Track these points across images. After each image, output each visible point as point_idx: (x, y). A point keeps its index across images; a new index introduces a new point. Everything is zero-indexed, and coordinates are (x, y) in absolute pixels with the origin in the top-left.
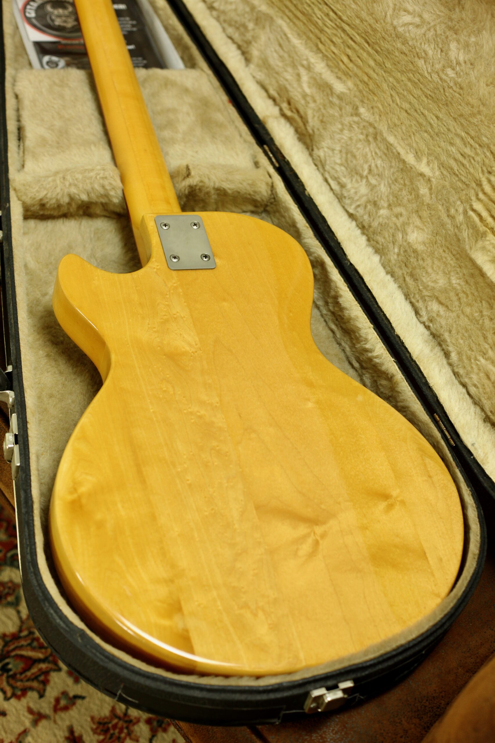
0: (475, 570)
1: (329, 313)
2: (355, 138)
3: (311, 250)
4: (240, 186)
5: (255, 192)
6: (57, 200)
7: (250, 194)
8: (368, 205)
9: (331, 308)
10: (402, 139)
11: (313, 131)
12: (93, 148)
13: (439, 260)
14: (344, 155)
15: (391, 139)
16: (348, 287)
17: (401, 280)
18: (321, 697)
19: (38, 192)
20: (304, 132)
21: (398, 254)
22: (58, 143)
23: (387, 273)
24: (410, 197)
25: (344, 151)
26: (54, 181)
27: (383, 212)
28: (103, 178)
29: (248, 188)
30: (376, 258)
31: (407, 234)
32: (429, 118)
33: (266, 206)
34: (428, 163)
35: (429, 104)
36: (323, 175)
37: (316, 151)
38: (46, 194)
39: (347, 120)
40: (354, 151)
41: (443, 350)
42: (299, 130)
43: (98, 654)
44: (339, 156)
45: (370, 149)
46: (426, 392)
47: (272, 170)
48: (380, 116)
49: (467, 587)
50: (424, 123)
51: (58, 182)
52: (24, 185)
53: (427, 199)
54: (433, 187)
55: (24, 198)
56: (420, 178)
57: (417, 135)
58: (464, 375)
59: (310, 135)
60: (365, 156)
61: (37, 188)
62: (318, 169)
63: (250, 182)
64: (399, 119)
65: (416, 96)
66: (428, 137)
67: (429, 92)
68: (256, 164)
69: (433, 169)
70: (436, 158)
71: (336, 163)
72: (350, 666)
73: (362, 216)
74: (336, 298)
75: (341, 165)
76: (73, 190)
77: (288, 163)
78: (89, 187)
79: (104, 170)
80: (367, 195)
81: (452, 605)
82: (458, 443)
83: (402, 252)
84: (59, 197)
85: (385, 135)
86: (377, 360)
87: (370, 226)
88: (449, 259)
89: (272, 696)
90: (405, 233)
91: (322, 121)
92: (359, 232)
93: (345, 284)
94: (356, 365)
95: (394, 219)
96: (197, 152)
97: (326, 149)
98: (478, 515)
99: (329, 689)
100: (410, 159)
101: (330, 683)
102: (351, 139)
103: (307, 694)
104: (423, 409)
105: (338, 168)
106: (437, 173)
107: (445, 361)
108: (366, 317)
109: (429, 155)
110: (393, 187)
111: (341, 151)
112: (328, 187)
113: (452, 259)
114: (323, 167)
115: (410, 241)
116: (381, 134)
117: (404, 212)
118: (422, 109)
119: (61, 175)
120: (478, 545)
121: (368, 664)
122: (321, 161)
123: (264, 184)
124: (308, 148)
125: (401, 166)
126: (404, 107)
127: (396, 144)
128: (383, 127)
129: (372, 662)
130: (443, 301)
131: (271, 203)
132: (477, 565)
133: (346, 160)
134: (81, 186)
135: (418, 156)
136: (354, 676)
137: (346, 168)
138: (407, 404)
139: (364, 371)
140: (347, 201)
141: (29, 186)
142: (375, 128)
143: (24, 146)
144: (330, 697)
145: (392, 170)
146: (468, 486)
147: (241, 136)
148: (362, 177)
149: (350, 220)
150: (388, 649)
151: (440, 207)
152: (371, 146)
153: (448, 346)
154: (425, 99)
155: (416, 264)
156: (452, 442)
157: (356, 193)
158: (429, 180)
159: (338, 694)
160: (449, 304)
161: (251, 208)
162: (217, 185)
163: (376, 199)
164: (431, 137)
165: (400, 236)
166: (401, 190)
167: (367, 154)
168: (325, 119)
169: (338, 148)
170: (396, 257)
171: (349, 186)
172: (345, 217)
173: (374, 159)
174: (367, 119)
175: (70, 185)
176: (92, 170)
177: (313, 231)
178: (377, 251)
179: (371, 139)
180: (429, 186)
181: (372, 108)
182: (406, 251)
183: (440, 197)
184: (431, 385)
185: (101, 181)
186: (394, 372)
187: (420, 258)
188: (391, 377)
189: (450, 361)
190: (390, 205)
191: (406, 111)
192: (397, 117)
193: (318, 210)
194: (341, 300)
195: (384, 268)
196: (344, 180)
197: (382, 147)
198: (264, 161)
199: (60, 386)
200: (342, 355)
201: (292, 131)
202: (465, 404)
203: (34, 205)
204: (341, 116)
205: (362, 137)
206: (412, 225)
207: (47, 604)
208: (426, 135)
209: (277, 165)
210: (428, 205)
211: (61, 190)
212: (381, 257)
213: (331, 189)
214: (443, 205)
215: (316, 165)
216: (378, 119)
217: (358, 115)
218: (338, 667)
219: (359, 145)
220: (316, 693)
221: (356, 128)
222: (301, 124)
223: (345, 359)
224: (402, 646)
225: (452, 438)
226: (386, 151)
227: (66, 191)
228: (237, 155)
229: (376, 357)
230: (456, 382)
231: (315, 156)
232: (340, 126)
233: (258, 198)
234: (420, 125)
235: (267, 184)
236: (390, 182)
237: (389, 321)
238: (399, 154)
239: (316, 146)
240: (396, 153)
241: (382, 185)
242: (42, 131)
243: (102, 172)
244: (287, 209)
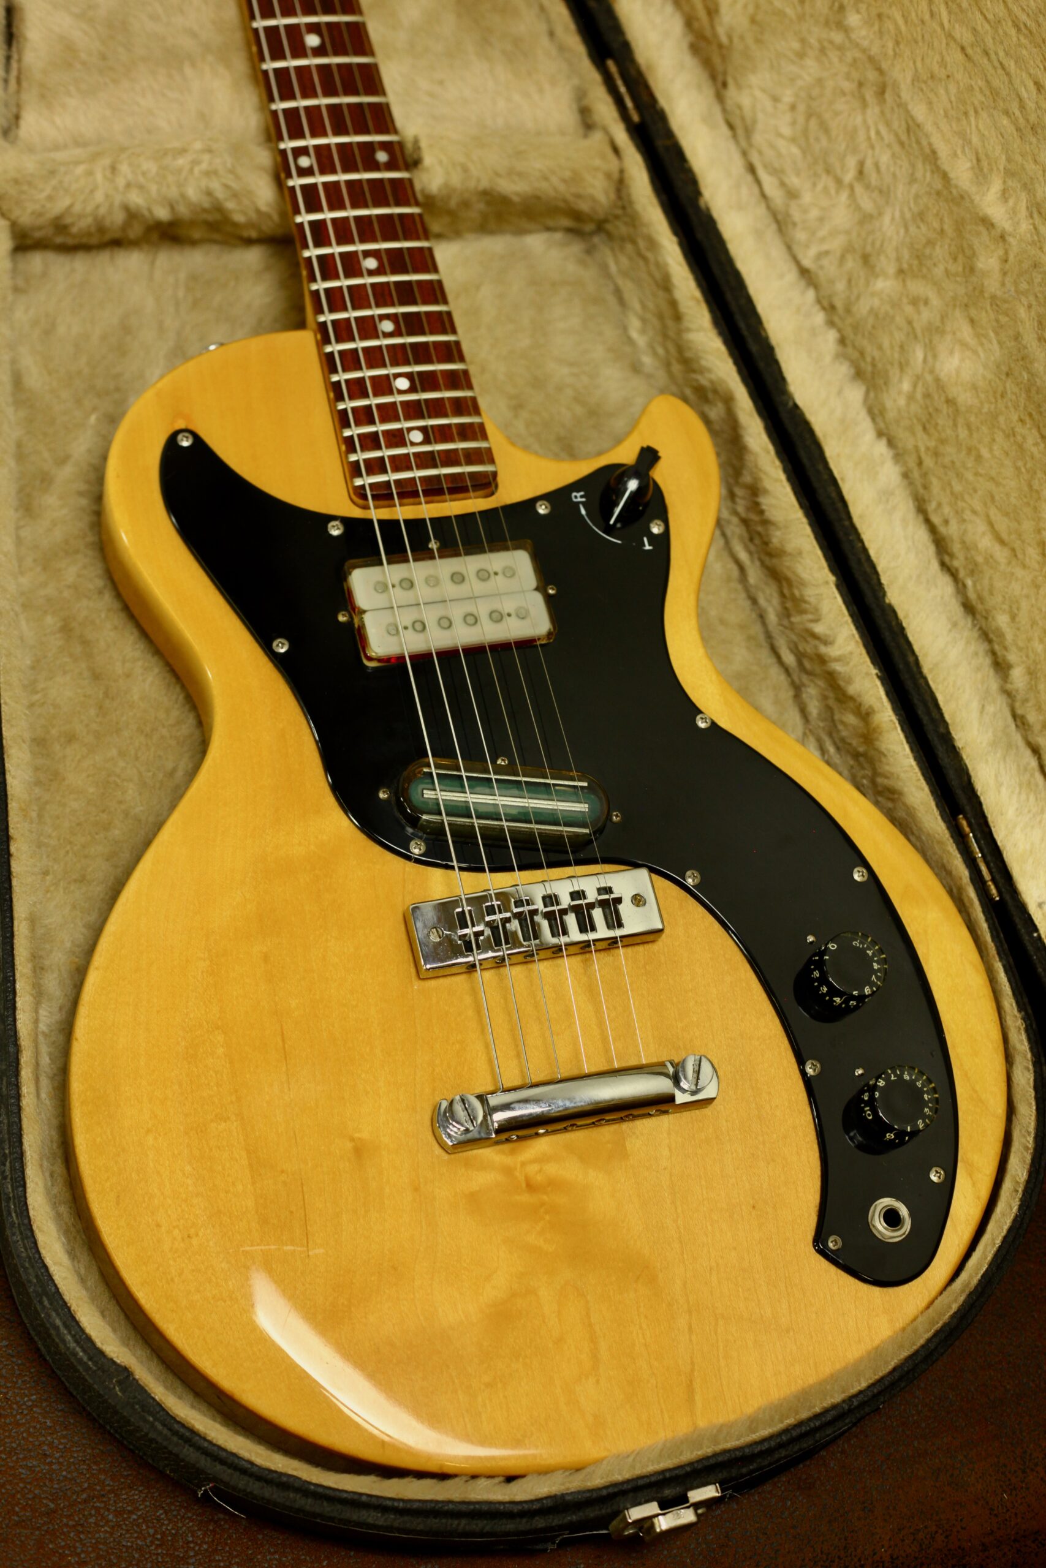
0: (1015, 1221)
1: (735, 520)
2: (830, 84)
3: (703, 363)
4: (544, 185)
5: (578, 196)
6: (96, 219)
7: (565, 201)
8: (849, 257)
9: (740, 509)
10: (946, 116)
11: (730, 38)
12: (188, 71)
13: (1007, 436)
14: (801, 119)
15: (919, 111)
16: (785, 470)
17: (912, 462)
18: (647, 1523)
19: (50, 198)
20: (708, 33)
21: (911, 398)
22: (104, 57)
23: (880, 434)
24: (953, 268)
25: (802, 108)
26: (90, 173)
27: (885, 285)
28: (208, 174)
29: (562, 187)
30: (855, 394)
31: (935, 357)
32: (1017, 82)
33: (606, 221)
34: (1005, 195)
35: (1020, 45)
36: (744, 154)
37: (731, 92)
38: (71, 206)
39: (815, 34)
40: (827, 116)
41: (994, 653)
42: (696, 25)
43: (159, 1427)
44: (788, 117)
45: (865, 121)
46: (944, 759)
47: (622, 136)
48: (897, 43)
49: (991, 1265)
50: (1004, 92)
51: (99, 177)
52: (16, 182)
53: (992, 285)
54: (1011, 258)
55: (16, 213)
56: (981, 228)
57: (984, 114)
58: (1037, 728)
59: (720, 46)
60: (852, 135)
61: (48, 191)
62: (735, 136)
63: (567, 174)
64: (943, 64)
65: (990, 17)
66: (1011, 129)
67: (1023, 17)
68: (587, 121)
69: (1014, 212)
70: (1025, 186)
71: (780, 135)
72: (715, 1455)
73: (832, 282)
74: (755, 491)
75: (793, 140)
76: (136, 199)
77: (661, 117)
78: (173, 192)
79: (210, 151)
80: (848, 232)
81: (955, 1307)
82: (1007, 897)
83: (919, 395)
84: (102, 211)
85: (905, 95)
86: (837, 667)
87: (848, 311)
88: (1030, 441)
89: (540, 1523)
90: (931, 350)
91: (753, 21)
92: (820, 318)
93: (778, 463)
94: (789, 659)
95: (909, 309)
96: (441, 83)
97: (758, 93)
98: (1035, 1081)
99: (666, 1505)
100: (961, 172)
101: (668, 1492)
102: (820, 81)
103: (619, 1513)
104: (933, 804)
105: (782, 144)
106: (1025, 226)
107: (994, 684)
108: (819, 553)
109: (1009, 173)
110: (913, 229)
111: (793, 107)
112: (756, 190)
113: (1036, 444)
114: (749, 132)
115: (943, 376)
116: (896, 86)
117: (935, 301)
118: (1001, 54)
119: (106, 161)
120: (1028, 1158)
121: (757, 1449)
122: (743, 119)
123: (600, 176)
124: (713, 77)
125: (938, 185)
126: (958, 36)
127: (929, 127)
128: (901, 74)
129: (766, 1445)
130: (1004, 536)
131: (617, 217)
132: (1020, 1207)
133: (805, 132)
134: (153, 188)
135: (981, 170)
136: (721, 1476)
137: (804, 152)
138: (898, 785)
139: (805, 679)
140: (800, 235)
141: (30, 184)
142: (880, 71)
143: (19, 61)
144: (663, 1523)
145: (915, 188)
146: (1021, 1007)
147: (551, 34)
148: (839, 182)
149: (803, 283)
150: (804, 1415)
151: (1022, 312)
152: (869, 111)
153: (1006, 648)
154: (1013, 32)
155: (949, 432)
156: (994, 891)
157: (821, 220)
158: (1002, 237)
159: (686, 1516)
160: (1017, 544)
161: (566, 222)
162: (484, 184)
163: (869, 249)
164: (1018, 129)
165: (919, 354)
166: (930, 243)
167: (855, 130)
168: (758, 18)
169: (788, 97)
170: (902, 402)
171: (807, 198)
172: (792, 275)
173: (872, 147)
174: (865, 43)
175: (128, 185)
176: (183, 151)
177: (712, 311)
178: (859, 374)
179: (869, 95)
180: (1001, 252)
181: (880, 16)
182: (927, 395)
183: (1024, 286)
184: (959, 744)
185: (204, 183)
186: (876, 706)
187: (961, 421)
188: (868, 714)
189: (1009, 687)
190: (901, 271)
191: (963, 49)
192: (937, 58)
193: (726, 251)
194: (765, 501)
195: (873, 419)
196: (794, 181)
197: (895, 125)
198: (605, 110)
199: (93, 712)
200: (757, 629)
201: (676, 25)
202: (1032, 798)
203: (40, 228)
204: (801, 18)
205: (847, 86)
206: (949, 337)
207: (46, 1303)
208: (1005, 121)
209: (636, 118)
210: (993, 297)
211: (107, 196)
212: (867, 393)
213: (764, 196)
214: (1030, 307)
215: (731, 126)
216: (890, 52)
217: (841, 26)
218: (688, 1455)
219: (840, 105)
220: (636, 1513)
221: (835, 60)
222: (702, 13)
223: (761, 637)
224: (834, 1407)
225: (993, 880)
226: (904, 137)
227: (118, 200)
228: (541, 91)
229: (838, 660)
230: (1017, 738)
231: (729, 103)
232: (796, 45)
233: (584, 207)
234: (995, 93)
235: (608, 176)
236: (908, 216)
237: (873, 566)
238: (934, 152)
239: (735, 79)
240: (927, 151)
241: (887, 219)
242: (64, 23)
243: (206, 157)
244: (653, 244)
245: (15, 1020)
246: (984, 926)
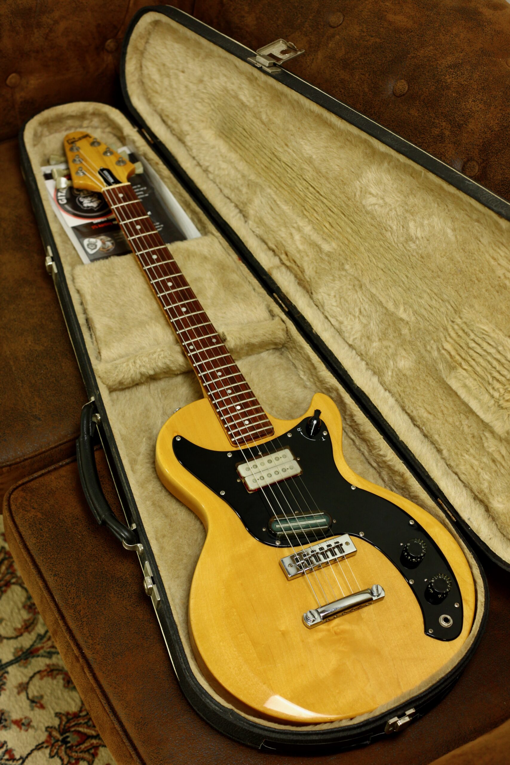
0: (484, 614)
1: (348, 426)
2: (345, 287)
3: (326, 380)
4: (264, 337)
5: (275, 338)
6: (132, 378)
7: (271, 341)
8: (363, 338)
9: (348, 422)
10: (382, 290)
11: (310, 279)
12: (147, 327)
13: (424, 381)
14: (338, 300)
15: (374, 291)
16: (359, 407)
17: (397, 396)
18: (395, 723)
19: (117, 375)
20: (303, 278)
21: (392, 377)
22: (121, 329)
23: (386, 390)
24: (395, 335)
25: (337, 296)
26: (128, 365)
27: (376, 344)
28: (164, 358)
29: (270, 337)
30: (375, 379)
31: (396, 363)
32: (400, 276)
33: (285, 343)
34: (405, 310)
35: (398, 265)
36: (323, 313)
37: (314, 295)
38: (124, 376)
39: (337, 273)
40: (346, 297)
41: (436, 448)
42: (298, 276)
43: (245, 724)
44: (334, 300)
45: (358, 297)
46: (429, 483)
47: (284, 317)
48: (362, 271)
49: (480, 628)
50: (397, 280)
51: (131, 365)
52: (106, 372)
53: (408, 338)
54: (412, 328)
55: (107, 382)
56: (401, 322)
57: (393, 288)
58: (455, 467)
59: (308, 282)
60: (355, 302)
61: (116, 374)
62: (319, 308)
63: (271, 332)
64: (377, 275)
65: (388, 259)
66: (402, 291)
67: (398, 257)
68: (272, 315)
69: (409, 315)
70: (410, 307)
71: (333, 306)
72: (411, 699)
73: (360, 347)
74: (352, 416)
75: (337, 306)
76: (143, 370)
77: (295, 308)
78: (154, 365)
79: (163, 351)
80: (361, 331)
81: (472, 642)
82: (458, 519)
83: (394, 375)
84: (133, 376)
85: (368, 287)
86: (390, 463)
87: (367, 354)
88: (431, 381)
89: (364, 729)
90: (395, 361)
91: (316, 272)
92: (359, 358)
93: (357, 406)
94: (375, 465)
95: (385, 350)
96: (225, 313)
97: (323, 294)
98: (480, 572)
99: (400, 717)
100: (390, 306)
101: (399, 713)
102: (341, 287)
103: (386, 722)
104: (429, 497)
105: (334, 308)
106: (413, 318)
107: (439, 457)
108: (376, 430)
109: (405, 304)
110: (380, 326)
111: (335, 296)
112: (330, 324)
113: (433, 382)
114: (323, 306)
115: (400, 368)
116: (365, 284)
117: (392, 346)
118: (394, 269)
119: (132, 361)
120: (484, 594)
121: (422, 695)
122: (320, 303)
123: (281, 330)
124: (308, 292)
125: (384, 311)
126: (380, 266)
127: (378, 295)
128: (365, 280)
129: (425, 693)
130: (431, 412)
131: (288, 342)
132: (485, 609)
133: (340, 303)
134: (148, 366)
135: (396, 305)
136: (414, 705)
137: (341, 309)
138: (417, 494)
139: (381, 470)
140: (346, 335)
141: (110, 372)
142: (358, 280)
143: (95, 335)
144: (400, 723)
145: (378, 314)
146: (470, 551)
147: (254, 289)
148: (354, 316)
149: (351, 349)
150: (434, 682)
151: (419, 344)
152: (358, 293)
153: (439, 445)
154: (395, 262)
155: (406, 384)
156: (454, 519)
157: (352, 328)
158: (407, 323)
159: (407, 719)
160: (435, 413)
161: (273, 347)
162: (247, 342)
163: (368, 334)
164: (404, 290)
165: (392, 363)
166: (386, 329)
167: (356, 300)
168: (318, 271)
169: (332, 294)
170: (390, 378)
171: (346, 323)
172: (347, 347)
173: (362, 304)
174: (352, 273)
175: (140, 366)
176: (155, 352)
177: (325, 364)
178: (375, 373)
179: (358, 289)
180: (408, 327)
181: (355, 264)
182: (397, 375)
183: (417, 336)
184: (432, 477)
185: (163, 360)
186: (404, 471)
187: (409, 380)
188: (403, 475)
189: (443, 456)
190: (380, 339)
191: (382, 270)
192: (375, 274)
193: (325, 345)
194: (356, 418)
195: (382, 386)
196: (340, 319)
197: (368, 296)
198: (277, 310)
199: (168, 527)
200: (362, 458)
201: (292, 278)
202: (458, 488)
203: (115, 385)
204: (331, 269)
205: (350, 287)
206: (399, 356)
207: (203, 696)
208: (400, 289)
209: (287, 310)
210: (409, 341)
211: (134, 371)
212: (379, 378)
213: (332, 325)
214: (420, 341)
215: (317, 306)
216: (361, 275)
217: (344, 269)
218: (403, 701)
219: (349, 293)
220: (392, 721)
221: (345, 280)
222: (299, 273)
223: (365, 460)
224: (443, 678)
225: (453, 515)
226: (371, 299)
227: (138, 371)
228: (256, 308)
229: (389, 461)
230: (450, 471)
231: (314, 298)
232: (331, 278)
233: (277, 341)
234: (395, 281)
235: (283, 330)
236: (378, 322)
237: (393, 430)
238: (381, 302)
239: (315, 291)
240: (379, 302)
241: (372, 325)
242: (106, 320)
243: (162, 353)
244: (302, 348)
245: (173, 618)
246: (453, 529)
